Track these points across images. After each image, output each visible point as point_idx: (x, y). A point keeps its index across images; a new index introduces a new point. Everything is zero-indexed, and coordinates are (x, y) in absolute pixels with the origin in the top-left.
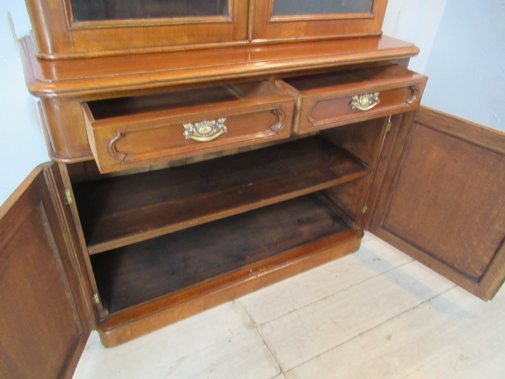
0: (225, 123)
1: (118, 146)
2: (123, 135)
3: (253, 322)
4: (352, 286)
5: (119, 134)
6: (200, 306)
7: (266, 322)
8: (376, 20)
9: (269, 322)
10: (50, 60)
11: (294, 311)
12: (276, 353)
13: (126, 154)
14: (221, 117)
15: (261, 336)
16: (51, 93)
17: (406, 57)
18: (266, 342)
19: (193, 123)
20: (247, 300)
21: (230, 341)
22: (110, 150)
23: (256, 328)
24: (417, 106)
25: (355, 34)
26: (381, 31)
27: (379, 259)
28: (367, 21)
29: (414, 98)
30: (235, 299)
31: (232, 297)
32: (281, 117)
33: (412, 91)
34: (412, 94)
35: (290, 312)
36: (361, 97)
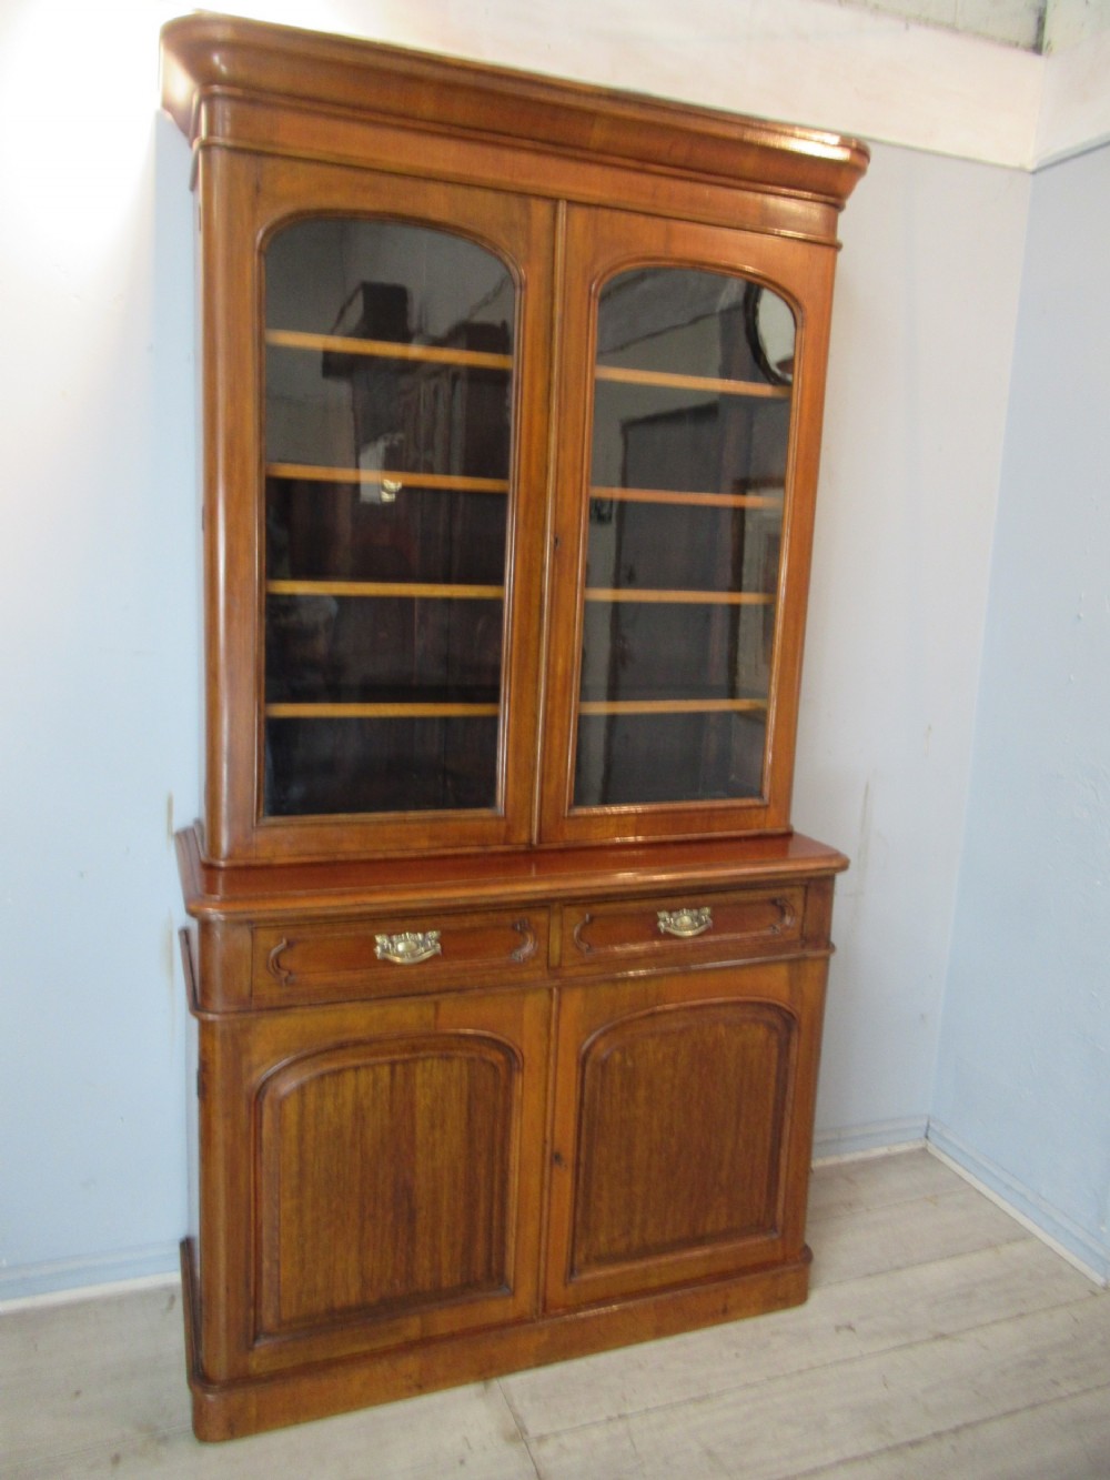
0: (438, 940)
1: (282, 962)
2: (290, 944)
3: (522, 1430)
4: (768, 1379)
5: (284, 942)
6: (410, 1377)
7: (551, 1434)
8: (773, 811)
9: (558, 1434)
10: (219, 869)
11: (620, 1417)
13: (290, 973)
14: (432, 930)
15: (533, 1461)
16: (215, 914)
17: (829, 872)
19: (390, 936)
20: (518, 1383)
21: (462, 1463)
22: (270, 965)
23: (526, 1442)
24: (796, 935)
25: (734, 833)
26: (789, 826)
27: (850, 1328)
28: (754, 812)
29: (788, 920)
30: (492, 1377)
31: (485, 1370)
32: (530, 937)
33: (781, 908)
34: (783, 913)
35: (610, 1419)
36: (675, 914)
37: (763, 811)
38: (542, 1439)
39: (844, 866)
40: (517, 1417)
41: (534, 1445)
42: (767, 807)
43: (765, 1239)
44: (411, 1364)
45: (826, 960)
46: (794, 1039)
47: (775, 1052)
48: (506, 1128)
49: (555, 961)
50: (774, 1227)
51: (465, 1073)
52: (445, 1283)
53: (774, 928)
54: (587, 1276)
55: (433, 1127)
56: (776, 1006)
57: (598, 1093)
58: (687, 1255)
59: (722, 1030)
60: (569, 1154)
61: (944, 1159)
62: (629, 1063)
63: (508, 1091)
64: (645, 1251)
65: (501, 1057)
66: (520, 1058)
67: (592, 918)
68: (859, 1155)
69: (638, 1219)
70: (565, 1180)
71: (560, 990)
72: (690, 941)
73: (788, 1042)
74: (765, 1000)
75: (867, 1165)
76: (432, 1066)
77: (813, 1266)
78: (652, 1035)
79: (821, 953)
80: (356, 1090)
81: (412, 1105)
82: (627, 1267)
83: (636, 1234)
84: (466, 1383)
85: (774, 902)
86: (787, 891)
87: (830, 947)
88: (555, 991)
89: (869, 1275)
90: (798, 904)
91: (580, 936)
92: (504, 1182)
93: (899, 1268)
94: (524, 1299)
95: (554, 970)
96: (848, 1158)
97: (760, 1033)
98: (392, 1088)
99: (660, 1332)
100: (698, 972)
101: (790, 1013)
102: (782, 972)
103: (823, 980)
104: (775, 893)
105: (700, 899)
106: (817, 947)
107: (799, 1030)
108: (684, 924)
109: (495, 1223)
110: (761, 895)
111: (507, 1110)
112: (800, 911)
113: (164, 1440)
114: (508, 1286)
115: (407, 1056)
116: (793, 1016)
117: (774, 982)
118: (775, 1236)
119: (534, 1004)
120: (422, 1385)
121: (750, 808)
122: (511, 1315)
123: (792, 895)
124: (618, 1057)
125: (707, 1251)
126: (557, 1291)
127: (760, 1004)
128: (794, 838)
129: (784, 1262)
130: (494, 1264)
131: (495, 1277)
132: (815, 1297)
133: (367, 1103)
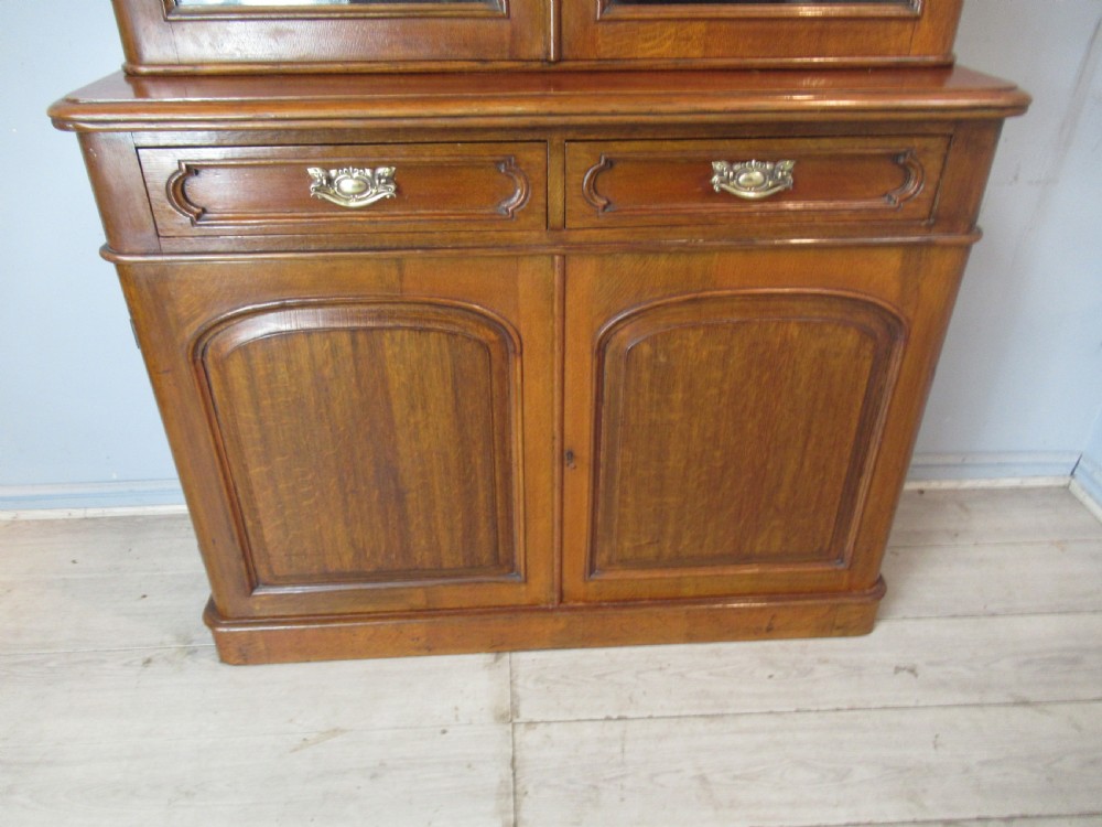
3: (515, 711)
4: (797, 711)
7: (542, 722)
8: (925, 28)
9: (548, 723)
11: (620, 718)
12: (526, 793)
13: (203, 210)
14: (383, 164)
15: (514, 745)
18: (517, 764)
19: (327, 169)
21: (444, 732)
23: (514, 725)
24: (924, 211)
25: (856, 60)
26: (949, 53)
27: (912, 671)
28: (895, 26)
29: (912, 187)
30: (505, 651)
31: (499, 645)
32: (520, 181)
33: (903, 167)
34: (906, 178)
35: (608, 719)
36: (737, 167)
37: (909, 26)
38: (530, 724)
39: (1020, 107)
40: (514, 695)
41: (520, 729)
42: (917, 19)
43: (828, 568)
44: (418, 627)
45: (965, 249)
46: (898, 351)
47: (867, 364)
48: (505, 418)
49: (556, 219)
50: (841, 557)
51: (446, 351)
52: (446, 564)
53: (890, 198)
54: (607, 576)
55: (413, 407)
56: (874, 305)
57: (621, 391)
58: (731, 571)
59: (794, 331)
60: (585, 451)
61: (1089, 502)
62: (662, 359)
63: (504, 375)
64: (677, 562)
65: (492, 336)
66: (516, 341)
67: (610, 163)
68: (983, 483)
69: (671, 529)
70: (580, 481)
71: (564, 257)
72: (756, 206)
73: (889, 354)
74: (862, 297)
75: (991, 494)
76: (402, 339)
77: (883, 601)
78: (694, 327)
79: (962, 239)
80: (312, 356)
81: (385, 381)
82: (657, 574)
83: (667, 544)
84: (478, 652)
85: (893, 157)
86: (917, 143)
87: (973, 231)
88: (557, 258)
89: (954, 616)
90: (933, 164)
91: (593, 185)
92: (507, 475)
93: (993, 615)
94: (539, 587)
95: (556, 229)
96: (967, 484)
97: (850, 339)
98: (356, 358)
99: (691, 638)
100: (764, 249)
101: (895, 317)
102: (893, 260)
103: (955, 278)
104: (895, 145)
105: (776, 145)
106: (952, 230)
107: (907, 340)
108: (750, 181)
109: (499, 513)
110: (875, 146)
111: (505, 398)
112: (935, 176)
113: (193, 652)
114: (519, 574)
115: (370, 324)
116: (900, 322)
117: (881, 273)
118: (841, 566)
119: (532, 276)
120: (430, 648)
121: (889, 19)
122: (525, 600)
123: (925, 150)
124: (646, 349)
125: (755, 570)
126: (575, 583)
127: (854, 300)
128: (955, 72)
129: (848, 591)
130: (501, 552)
131: (503, 563)
132: (882, 629)
133: (327, 372)
